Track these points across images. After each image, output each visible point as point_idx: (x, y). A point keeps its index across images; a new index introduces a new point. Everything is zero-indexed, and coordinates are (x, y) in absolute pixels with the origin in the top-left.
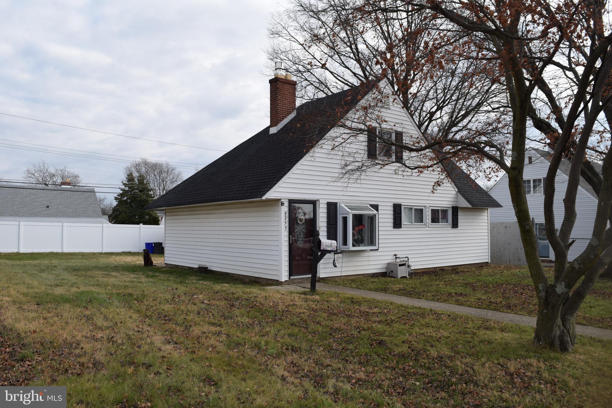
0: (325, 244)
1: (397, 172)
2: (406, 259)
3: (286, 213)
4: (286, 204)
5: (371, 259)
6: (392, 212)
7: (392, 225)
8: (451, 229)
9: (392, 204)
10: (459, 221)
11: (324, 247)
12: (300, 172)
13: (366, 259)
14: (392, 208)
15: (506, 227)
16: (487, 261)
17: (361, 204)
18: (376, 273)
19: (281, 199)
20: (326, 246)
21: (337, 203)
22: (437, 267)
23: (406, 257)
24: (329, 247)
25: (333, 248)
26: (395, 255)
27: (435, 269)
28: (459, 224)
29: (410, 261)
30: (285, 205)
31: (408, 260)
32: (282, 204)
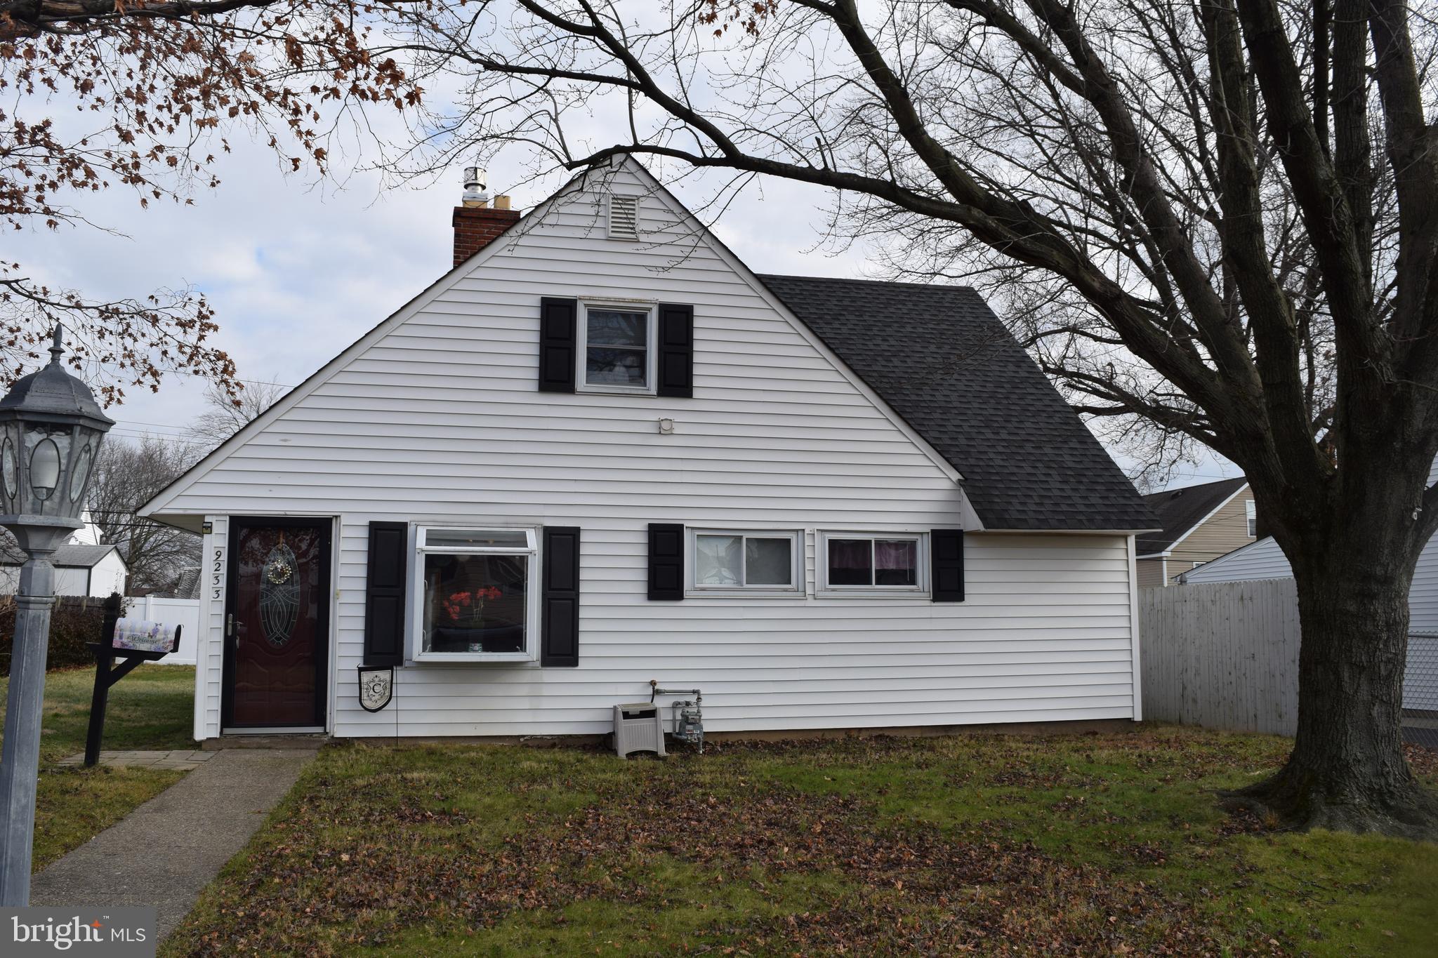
0: (127, 633)
1: (665, 425)
2: (693, 699)
3: (219, 555)
4: (221, 529)
5: (546, 691)
6: (643, 551)
7: (642, 589)
8: (928, 603)
9: (643, 526)
10: (968, 577)
11: (125, 640)
12: (275, 440)
13: (524, 690)
14: (643, 539)
15: (1242, 598)
16: (1126, 714)
17: (507, 525)
18: (570, 736)
19: (204, 516)
20: (133, 638)
21: (405, 525)
22: (860, 730)
23: (694, 692)
24: (143, 641)
25: (161, 644)
26: (653, 683)
27: (855, 734)
28: (968, 589)
29: (703, 704)
30: (215, 530)
31: (699, 699)
32: (208, 529)
